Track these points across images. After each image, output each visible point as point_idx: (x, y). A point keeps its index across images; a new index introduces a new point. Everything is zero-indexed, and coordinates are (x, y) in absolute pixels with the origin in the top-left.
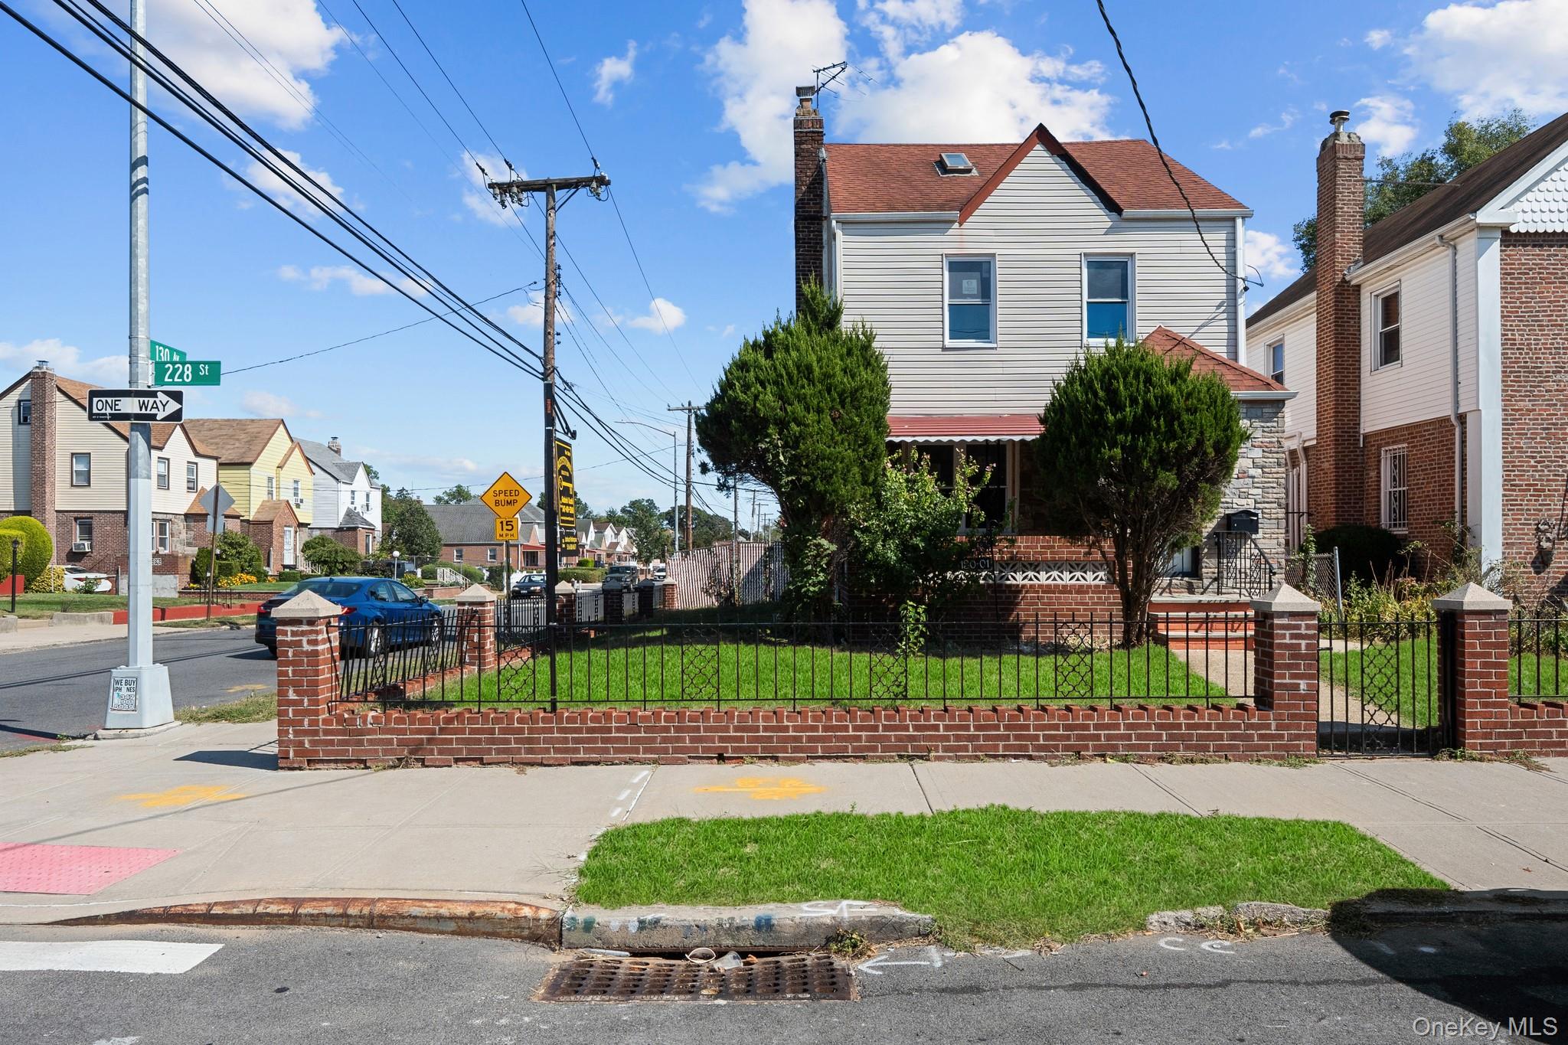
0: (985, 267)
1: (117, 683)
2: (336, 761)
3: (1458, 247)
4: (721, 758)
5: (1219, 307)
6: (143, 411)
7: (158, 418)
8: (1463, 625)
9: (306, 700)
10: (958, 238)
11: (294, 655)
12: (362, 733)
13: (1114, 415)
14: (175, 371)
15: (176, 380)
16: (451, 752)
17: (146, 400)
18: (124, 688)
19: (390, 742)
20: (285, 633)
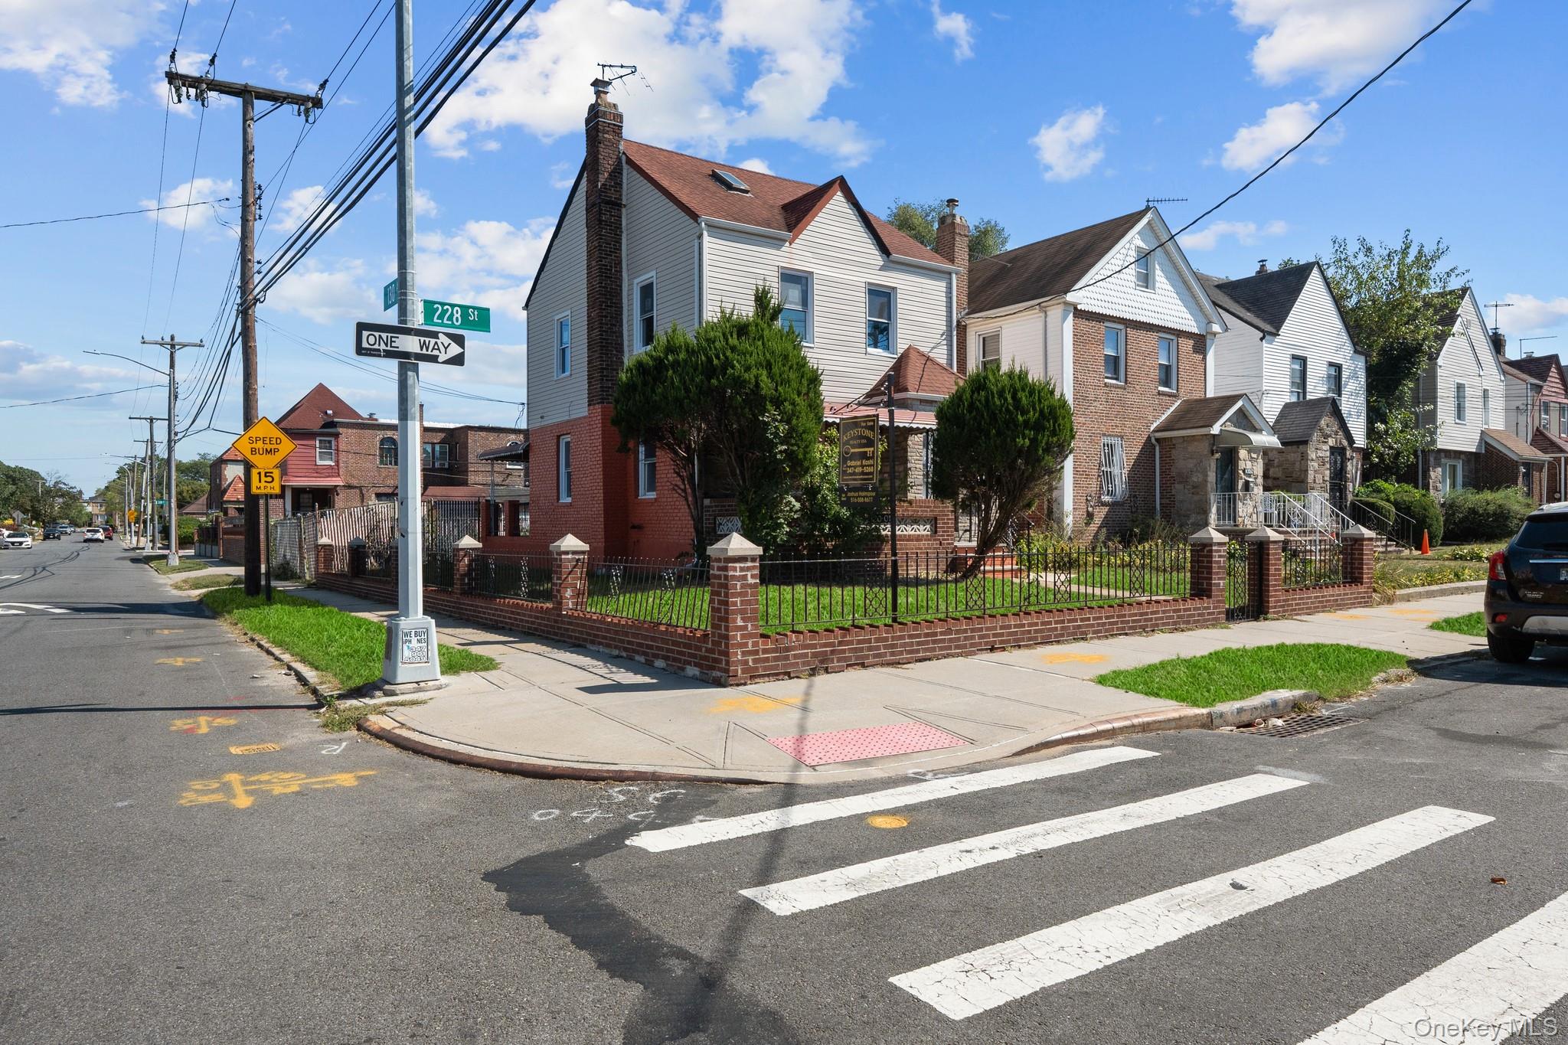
0: (804, 281)
1: (406, 635)
2: (768, 675)
3: (1048, 313)
4: (992, 649)
5: (942, 335)
6: (424, 351)
7: (440, 360)
8: (1268, 549)
9: (750, 625)
10: (787, 255)
11: (742, 587)
12: (788, 649)
13: (1022, 416)
14: (444, 312)
15: (445, 321)
16: (845, 659)
17: (427, 340)
18: (414, 640)
19: (805, 655)
20: (735, 569)
